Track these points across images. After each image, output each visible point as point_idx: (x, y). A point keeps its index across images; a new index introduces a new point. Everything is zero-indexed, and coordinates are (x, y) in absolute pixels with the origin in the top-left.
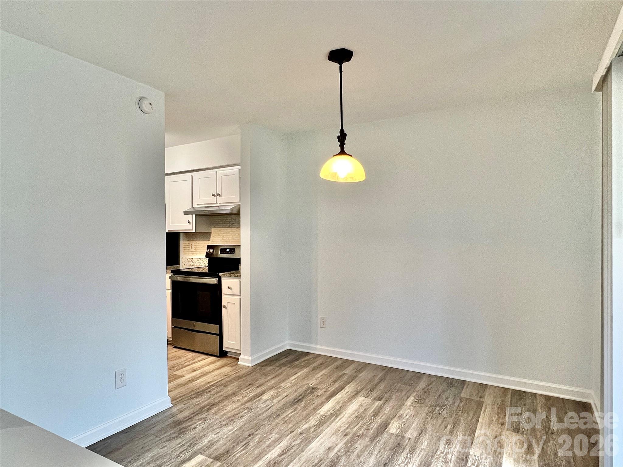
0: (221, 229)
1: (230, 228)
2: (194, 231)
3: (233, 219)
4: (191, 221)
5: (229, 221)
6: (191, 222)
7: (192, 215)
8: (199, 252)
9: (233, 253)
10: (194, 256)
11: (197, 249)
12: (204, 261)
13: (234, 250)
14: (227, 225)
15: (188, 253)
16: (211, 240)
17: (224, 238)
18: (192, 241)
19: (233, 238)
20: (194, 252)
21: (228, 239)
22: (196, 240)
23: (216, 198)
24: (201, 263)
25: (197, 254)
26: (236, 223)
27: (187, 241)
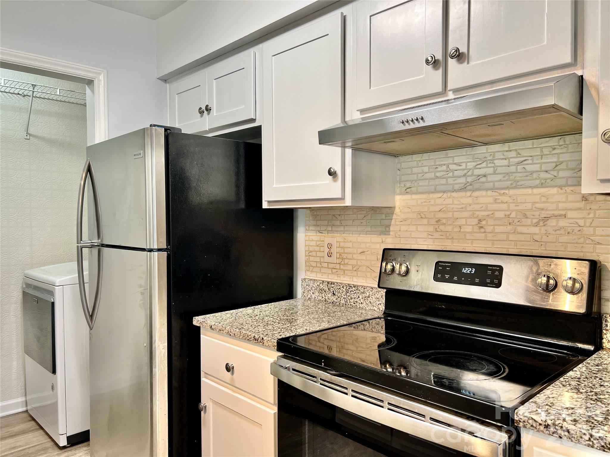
2: (348, 202)
4: (337, 168)
5: (464, 166)
6: (339, 173)
7: (344, 147)
8: (351, 267)
9: (496, 281)
10: (336, 278)
11: (344, 256)
12: (369, 297)
13: (497, 273)
14: (456, 182)
15: (320, 266)
16: (391, 233)
17: (442, 227)
18: (330, 235)
19: (482, 227)
20: (338, 266)
21: (457, 229)
22: (344, 232)
23: (440, 71)
24: (358, 300)
25: (346, 272)
26: (495, 173)
27: (316, 233)
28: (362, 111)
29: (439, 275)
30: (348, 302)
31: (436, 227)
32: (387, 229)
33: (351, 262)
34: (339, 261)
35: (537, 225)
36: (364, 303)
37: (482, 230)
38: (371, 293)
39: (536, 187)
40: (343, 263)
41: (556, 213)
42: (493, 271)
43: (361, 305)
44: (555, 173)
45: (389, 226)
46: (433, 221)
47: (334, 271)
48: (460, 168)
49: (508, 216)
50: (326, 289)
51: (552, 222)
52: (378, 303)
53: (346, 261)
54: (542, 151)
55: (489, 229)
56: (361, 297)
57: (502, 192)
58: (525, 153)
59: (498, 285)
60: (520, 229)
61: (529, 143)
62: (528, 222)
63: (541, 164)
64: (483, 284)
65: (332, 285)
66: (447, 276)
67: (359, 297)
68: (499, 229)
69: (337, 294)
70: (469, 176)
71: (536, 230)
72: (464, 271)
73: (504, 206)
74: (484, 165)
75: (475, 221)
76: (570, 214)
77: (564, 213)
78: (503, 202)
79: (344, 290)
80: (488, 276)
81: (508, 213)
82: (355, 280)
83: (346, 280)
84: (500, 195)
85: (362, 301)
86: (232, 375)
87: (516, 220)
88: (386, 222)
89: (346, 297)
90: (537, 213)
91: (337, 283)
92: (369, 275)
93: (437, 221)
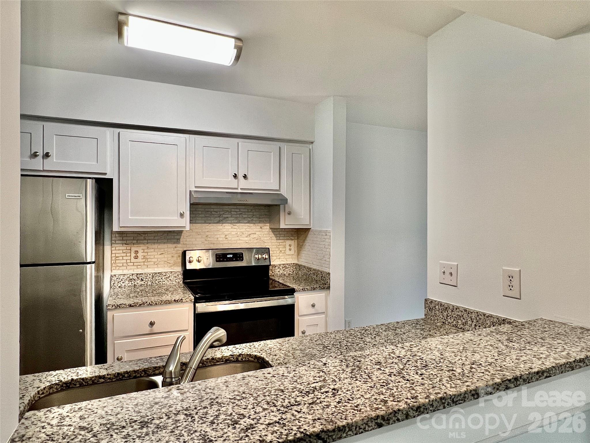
0: (203, 225)
1: (221, 224)
3: (227, 211)
8: (153, 263)
9: (241, 259)
10: (141, 270)
11: (148, 257)
12: (169, 277)
13: (241, 256)
14: (215, 219)
15: (126, 265)
16: (181, 242)
17: (209, 239)
18: (136, 245)
19: (227, 238)
20: (143, 264)
21: (216, 239)
22: (147, 243)
23: (237, 180)
24: (161, 280)
25: (149, 266)
26: (231, 217)
27: (123, 245)
28: (196, 187)
29: (218, 260)
30: (154, 282)
31: (206, 239)
32: (179, 241)
33: (153, 260)
34: (144, 260)
35: (247, 237)
36: (166, 281)
37: (227, 239)
38: (171, 274)
39: (246, 223)
40: (146, 261)
41: (253, 232)
42: (240, 255)
43: (163, 283)
44: (252, 218)
45: (179, 239)
46: (204, 236)
47: (138, 267)
48: (217, 213)
49: (237, 234)
50: (136, 278)
51: (251, 236)
52: (176, 279)
53: (149, 260)
54: (248, 210)
55: (229, 239)
56: (163, 278)
57: (235, 224)
58: (242, 210)
59: (242, 260)
60: (241, 238)
61: (244, 207)
62: (244, 236)
63: (248, 215)
64: (237, 260)
65: (141, 275)
66: (221, 259)
67: (162, 278)
68: (233, 239)
69: (144, 279)
70: (221, 217)
71: (246, 239)
72: (228, 256)
73: (235, 230)
74: (227, 213)
75: (224, 236)
76: (257, 233)
77: (255, 232)
78: (235, 228)
79: (151, 276)
80: (238, 257)
81: (236, 232)
82: (156, 269)
83: (150, 271)
84: (234, 225)
85: (164, 280)
86: (152, 327)
87: (240, 235)
88: (178, 237)
89: (152, 280)
90: (247, 233)
91: (145, 273)
92: (166, 266)
93: (206, 236)
